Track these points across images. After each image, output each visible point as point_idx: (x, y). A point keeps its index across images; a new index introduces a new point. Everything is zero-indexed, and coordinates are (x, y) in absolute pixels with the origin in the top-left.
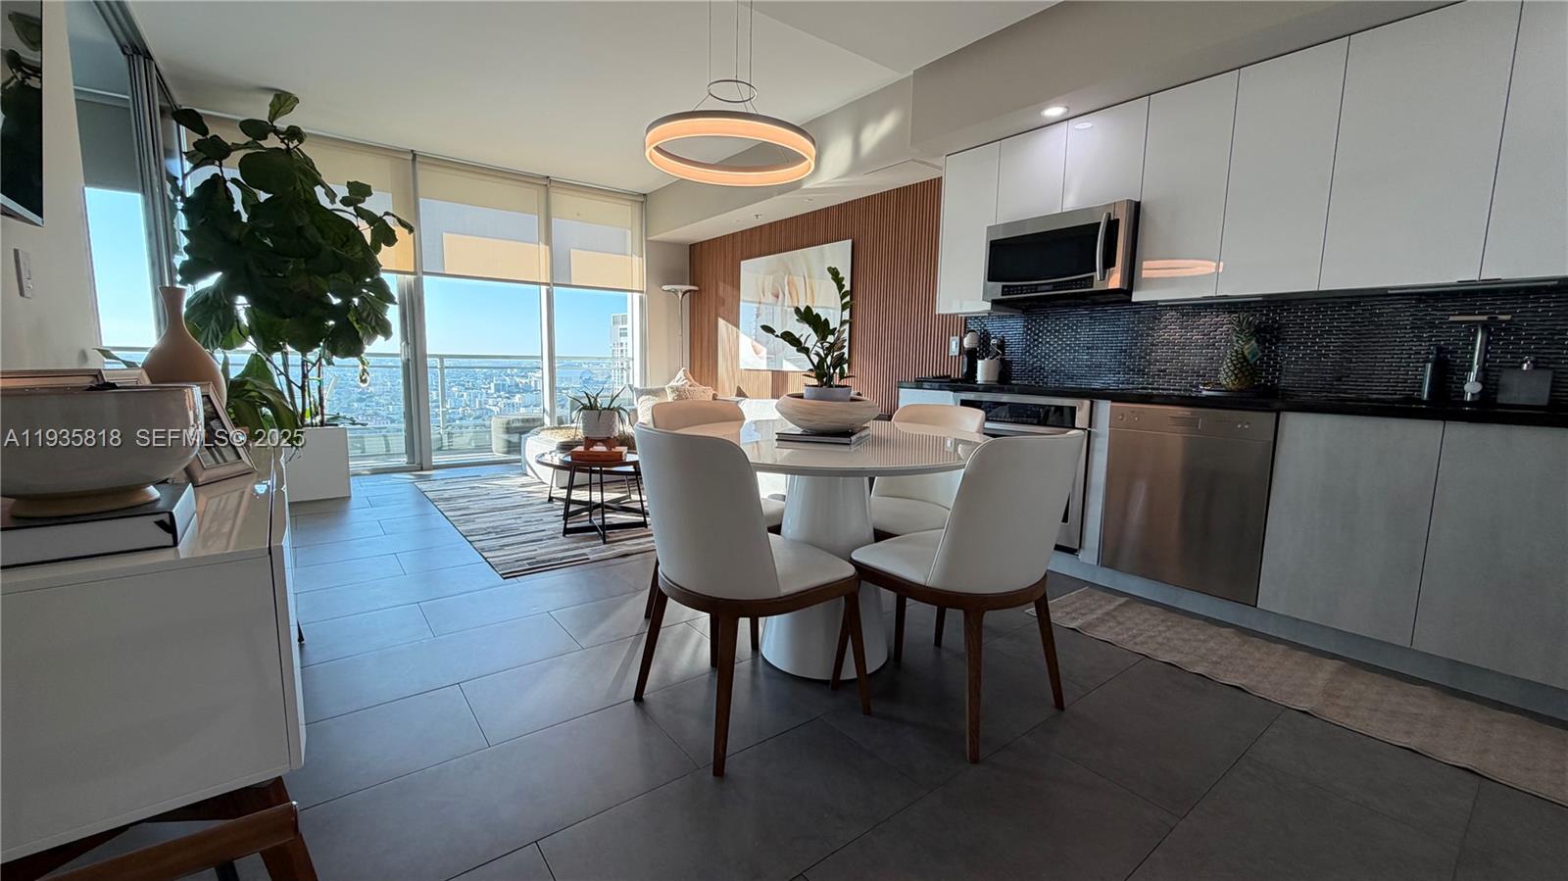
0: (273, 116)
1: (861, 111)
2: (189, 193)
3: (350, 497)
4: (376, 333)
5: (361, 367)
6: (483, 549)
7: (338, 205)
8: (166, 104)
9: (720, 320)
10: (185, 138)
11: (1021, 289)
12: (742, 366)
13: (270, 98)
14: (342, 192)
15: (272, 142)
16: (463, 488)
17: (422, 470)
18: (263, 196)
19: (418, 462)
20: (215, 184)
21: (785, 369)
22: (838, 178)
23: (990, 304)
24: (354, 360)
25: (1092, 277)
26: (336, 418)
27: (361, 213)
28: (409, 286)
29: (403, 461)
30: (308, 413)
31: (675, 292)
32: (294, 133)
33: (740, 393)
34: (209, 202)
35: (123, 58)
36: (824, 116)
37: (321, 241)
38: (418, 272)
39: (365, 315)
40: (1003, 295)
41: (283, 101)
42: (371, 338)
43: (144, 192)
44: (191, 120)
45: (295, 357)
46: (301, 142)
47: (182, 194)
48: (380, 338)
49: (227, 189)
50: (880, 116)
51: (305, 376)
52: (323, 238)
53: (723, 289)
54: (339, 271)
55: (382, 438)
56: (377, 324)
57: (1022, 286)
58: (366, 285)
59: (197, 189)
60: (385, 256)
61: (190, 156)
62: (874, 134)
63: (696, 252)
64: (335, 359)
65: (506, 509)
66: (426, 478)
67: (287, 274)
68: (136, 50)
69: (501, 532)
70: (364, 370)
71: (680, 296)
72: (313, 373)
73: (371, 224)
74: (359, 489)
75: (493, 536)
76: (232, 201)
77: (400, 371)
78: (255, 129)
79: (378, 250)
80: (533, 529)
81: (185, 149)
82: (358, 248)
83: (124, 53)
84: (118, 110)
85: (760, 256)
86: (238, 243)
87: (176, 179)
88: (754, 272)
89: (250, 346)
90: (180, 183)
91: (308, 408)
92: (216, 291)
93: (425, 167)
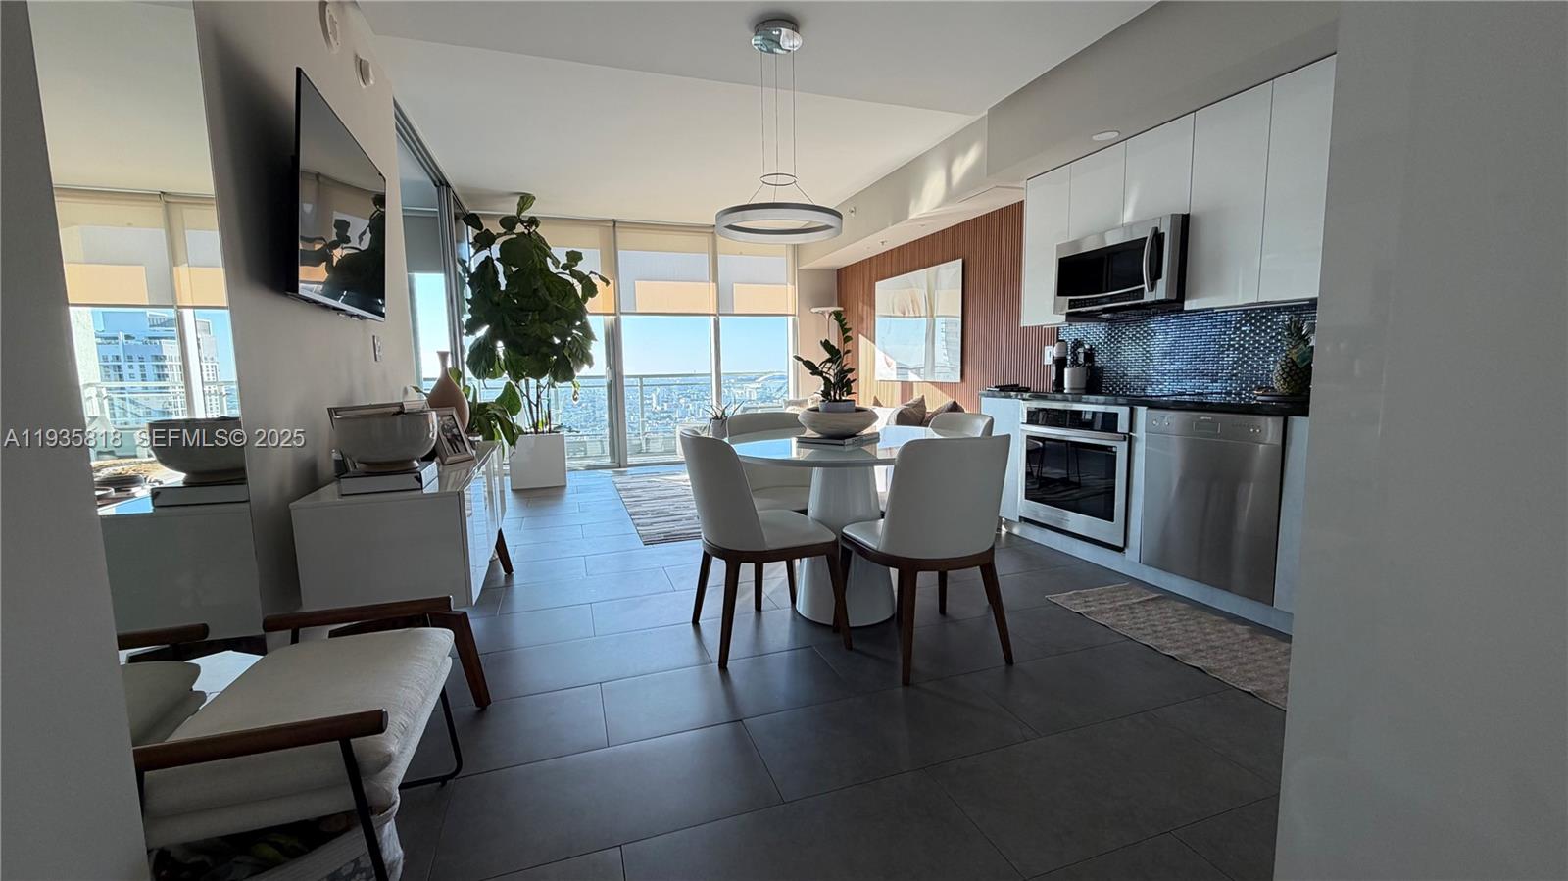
0: (521, 210)
1: (951, 148)
2: (473, 270)
3: (565, 486)
4: (582, 362)
5: (573, 389)
6: (638, 525)
7: (560, 270)
8: (459, 211)
9: (860, 335)
10: (472, 233)
11: (1084, 303)
12: (878, 378)
13: (518, 199)
14: (563, 260)
15: (520, 229)
16: (643, 482)
17: (620, 467)
18: (515, 269)
19: (618, 463)
20: (487, 263)
21: (910, 380)
22: (937, 207)
23: (1064, 317)
24: (570, 384)
25: (1143, 289)
26: (559, 427)
27: (574, 274)
28: (612, 325)
29: (607, 461)
30: (540, 424)
31: (823, 313)
32: (533, 222)
33: (877, 403)
34: (483, 277)
35: (435, 189)
36: (921, 156)
37: (549, 298)
38: (617, 313)
39: (575, 350)
40: (1070, 308)
41: (526, 200)
42: (579, 367)
43: (447, 272)
44: (473, 220)
45: (533, 382)
46: (537, 227)
47: (469, 272)
48: (586, 366)
49: (494, 265)
50: (965, 150)
51: (539, 397)
52: (551, 295)
53: (864, 309)
54: (559, 319)
55: (598, 443)
56: (583, 356)
57: (1085, 299)
58: (577, 328)
59: (477, 268)
60: (590, 304)
61: (474, 245)
62: (963, 165)
63: (842, 275)
64: (557, 384)
65: (666, 498)
66: (622, 474)
67: (528, 323)
68: (441, 183)
69: (657, 514)
70: (576, 392)
71: (827, 317)
72: (543, 396)
73: (580, 282)
74: (572, 481)
75: (649, 516)
76: (496, 273)
77: (606, 389)
78: (508, 223)
79: (585, 301)
80: (679, 512)
81: (471, 241)
82: (573, 300)
83: (436, 185)
84: (431, 219)
85: (891, 277)
86: (498, 304)
87: (465, 261)
88: (887, 291)
89: (505, 377)
90: (467, 264)
91: (540, 420)
92: (485, 338)
93: (621, 230)
